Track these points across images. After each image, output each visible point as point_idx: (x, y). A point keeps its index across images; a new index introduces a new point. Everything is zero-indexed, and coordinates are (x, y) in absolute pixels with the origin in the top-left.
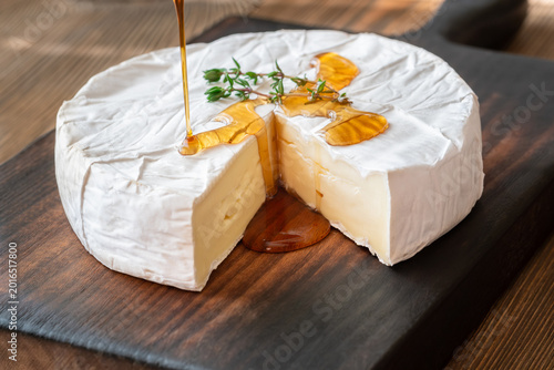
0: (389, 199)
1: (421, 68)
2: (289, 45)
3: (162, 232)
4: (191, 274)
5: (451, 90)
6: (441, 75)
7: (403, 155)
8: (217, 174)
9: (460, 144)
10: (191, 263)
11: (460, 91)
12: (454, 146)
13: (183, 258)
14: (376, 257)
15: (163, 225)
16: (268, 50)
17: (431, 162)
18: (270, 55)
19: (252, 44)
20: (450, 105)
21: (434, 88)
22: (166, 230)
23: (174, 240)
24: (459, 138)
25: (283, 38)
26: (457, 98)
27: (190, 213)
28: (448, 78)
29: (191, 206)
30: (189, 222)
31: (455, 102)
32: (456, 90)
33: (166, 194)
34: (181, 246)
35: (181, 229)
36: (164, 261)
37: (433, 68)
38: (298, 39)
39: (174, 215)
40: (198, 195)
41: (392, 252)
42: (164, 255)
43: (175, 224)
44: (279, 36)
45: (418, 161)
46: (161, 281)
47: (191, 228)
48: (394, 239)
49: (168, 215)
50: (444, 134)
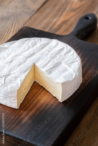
0: (61, 89)
1: (68, 51)
2: (37, 42)
3: (10, 97)
4: (16, 106)
5: (75, 58)
6: (73, 53)
7: (64, 77)
8: (22, 82)
9: (77, 74)
10: (16, 103)
11: (77, 58)
12: (76, 75)
13: (15, 102)
14: (58, 99)
15: (10, 95)
16: (32, 43)
17: (71, 79)
18: (32, 45)
19: (28, 41)
20: (75, 62)
21: (71, 57)
22: (11, 96)
23: (12, 98)
24: (77, 72)
25: (35, 40)
26: (77, 60)
27: (16, 93)
28: (74, 54)
29: (17, 91)
30: (16, 95)
31: (76, 61)
32: (76, 58)
33: (11, 88)
34: (14, 100)
35: (14, 96)
36: (10, 102)
37: (71, 51)
38: (39, 40)
39: (13, 93)
40: (18, 88)
41: (62, 100)
42: (10, 101)
43: (13, 95)
44: (34, 39)
45: (68, 79)
46: (9, 106)
47: (16, 96)
48: (62, 97)
49: (11, 93)
50: (74, 71)
